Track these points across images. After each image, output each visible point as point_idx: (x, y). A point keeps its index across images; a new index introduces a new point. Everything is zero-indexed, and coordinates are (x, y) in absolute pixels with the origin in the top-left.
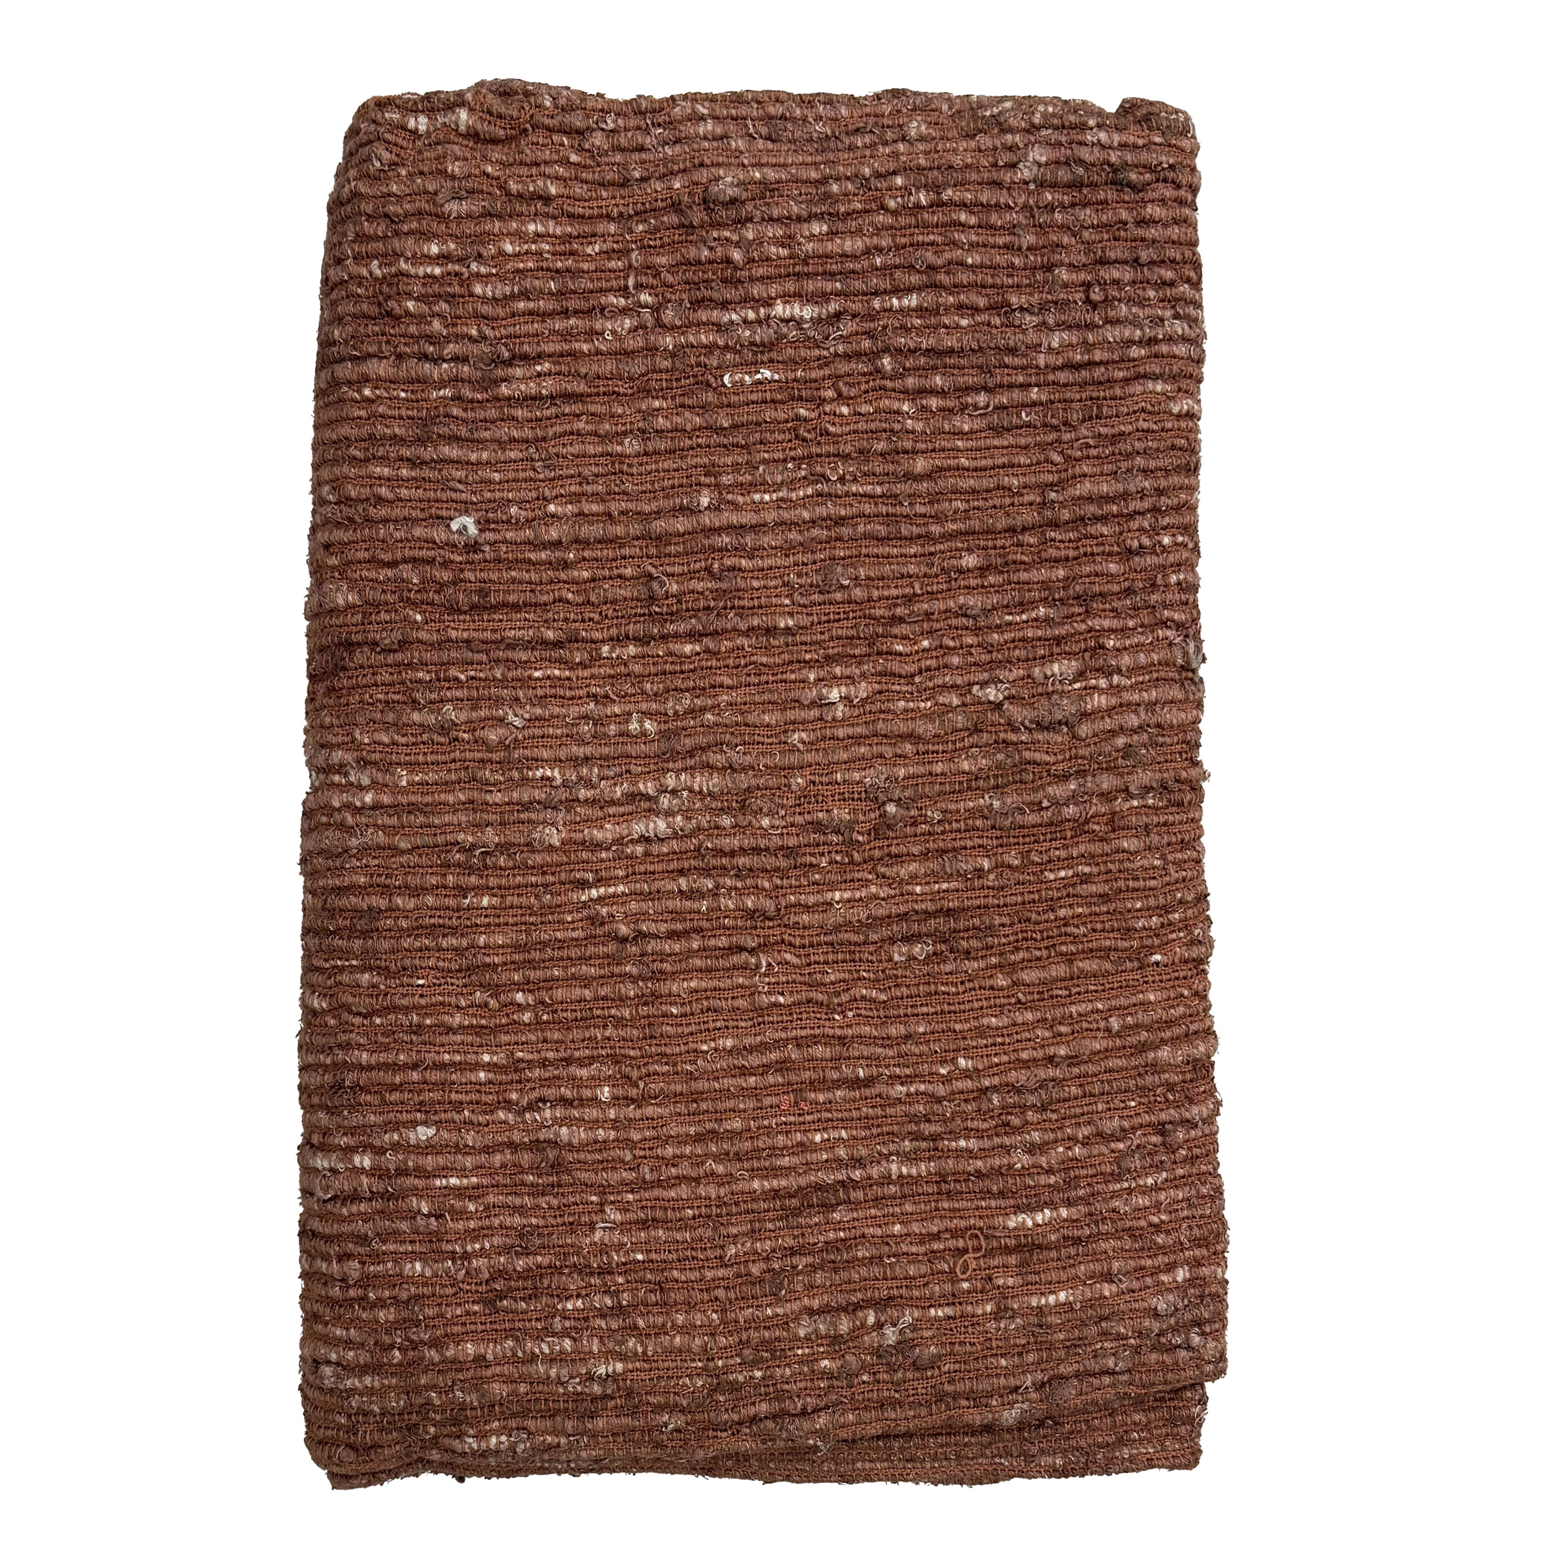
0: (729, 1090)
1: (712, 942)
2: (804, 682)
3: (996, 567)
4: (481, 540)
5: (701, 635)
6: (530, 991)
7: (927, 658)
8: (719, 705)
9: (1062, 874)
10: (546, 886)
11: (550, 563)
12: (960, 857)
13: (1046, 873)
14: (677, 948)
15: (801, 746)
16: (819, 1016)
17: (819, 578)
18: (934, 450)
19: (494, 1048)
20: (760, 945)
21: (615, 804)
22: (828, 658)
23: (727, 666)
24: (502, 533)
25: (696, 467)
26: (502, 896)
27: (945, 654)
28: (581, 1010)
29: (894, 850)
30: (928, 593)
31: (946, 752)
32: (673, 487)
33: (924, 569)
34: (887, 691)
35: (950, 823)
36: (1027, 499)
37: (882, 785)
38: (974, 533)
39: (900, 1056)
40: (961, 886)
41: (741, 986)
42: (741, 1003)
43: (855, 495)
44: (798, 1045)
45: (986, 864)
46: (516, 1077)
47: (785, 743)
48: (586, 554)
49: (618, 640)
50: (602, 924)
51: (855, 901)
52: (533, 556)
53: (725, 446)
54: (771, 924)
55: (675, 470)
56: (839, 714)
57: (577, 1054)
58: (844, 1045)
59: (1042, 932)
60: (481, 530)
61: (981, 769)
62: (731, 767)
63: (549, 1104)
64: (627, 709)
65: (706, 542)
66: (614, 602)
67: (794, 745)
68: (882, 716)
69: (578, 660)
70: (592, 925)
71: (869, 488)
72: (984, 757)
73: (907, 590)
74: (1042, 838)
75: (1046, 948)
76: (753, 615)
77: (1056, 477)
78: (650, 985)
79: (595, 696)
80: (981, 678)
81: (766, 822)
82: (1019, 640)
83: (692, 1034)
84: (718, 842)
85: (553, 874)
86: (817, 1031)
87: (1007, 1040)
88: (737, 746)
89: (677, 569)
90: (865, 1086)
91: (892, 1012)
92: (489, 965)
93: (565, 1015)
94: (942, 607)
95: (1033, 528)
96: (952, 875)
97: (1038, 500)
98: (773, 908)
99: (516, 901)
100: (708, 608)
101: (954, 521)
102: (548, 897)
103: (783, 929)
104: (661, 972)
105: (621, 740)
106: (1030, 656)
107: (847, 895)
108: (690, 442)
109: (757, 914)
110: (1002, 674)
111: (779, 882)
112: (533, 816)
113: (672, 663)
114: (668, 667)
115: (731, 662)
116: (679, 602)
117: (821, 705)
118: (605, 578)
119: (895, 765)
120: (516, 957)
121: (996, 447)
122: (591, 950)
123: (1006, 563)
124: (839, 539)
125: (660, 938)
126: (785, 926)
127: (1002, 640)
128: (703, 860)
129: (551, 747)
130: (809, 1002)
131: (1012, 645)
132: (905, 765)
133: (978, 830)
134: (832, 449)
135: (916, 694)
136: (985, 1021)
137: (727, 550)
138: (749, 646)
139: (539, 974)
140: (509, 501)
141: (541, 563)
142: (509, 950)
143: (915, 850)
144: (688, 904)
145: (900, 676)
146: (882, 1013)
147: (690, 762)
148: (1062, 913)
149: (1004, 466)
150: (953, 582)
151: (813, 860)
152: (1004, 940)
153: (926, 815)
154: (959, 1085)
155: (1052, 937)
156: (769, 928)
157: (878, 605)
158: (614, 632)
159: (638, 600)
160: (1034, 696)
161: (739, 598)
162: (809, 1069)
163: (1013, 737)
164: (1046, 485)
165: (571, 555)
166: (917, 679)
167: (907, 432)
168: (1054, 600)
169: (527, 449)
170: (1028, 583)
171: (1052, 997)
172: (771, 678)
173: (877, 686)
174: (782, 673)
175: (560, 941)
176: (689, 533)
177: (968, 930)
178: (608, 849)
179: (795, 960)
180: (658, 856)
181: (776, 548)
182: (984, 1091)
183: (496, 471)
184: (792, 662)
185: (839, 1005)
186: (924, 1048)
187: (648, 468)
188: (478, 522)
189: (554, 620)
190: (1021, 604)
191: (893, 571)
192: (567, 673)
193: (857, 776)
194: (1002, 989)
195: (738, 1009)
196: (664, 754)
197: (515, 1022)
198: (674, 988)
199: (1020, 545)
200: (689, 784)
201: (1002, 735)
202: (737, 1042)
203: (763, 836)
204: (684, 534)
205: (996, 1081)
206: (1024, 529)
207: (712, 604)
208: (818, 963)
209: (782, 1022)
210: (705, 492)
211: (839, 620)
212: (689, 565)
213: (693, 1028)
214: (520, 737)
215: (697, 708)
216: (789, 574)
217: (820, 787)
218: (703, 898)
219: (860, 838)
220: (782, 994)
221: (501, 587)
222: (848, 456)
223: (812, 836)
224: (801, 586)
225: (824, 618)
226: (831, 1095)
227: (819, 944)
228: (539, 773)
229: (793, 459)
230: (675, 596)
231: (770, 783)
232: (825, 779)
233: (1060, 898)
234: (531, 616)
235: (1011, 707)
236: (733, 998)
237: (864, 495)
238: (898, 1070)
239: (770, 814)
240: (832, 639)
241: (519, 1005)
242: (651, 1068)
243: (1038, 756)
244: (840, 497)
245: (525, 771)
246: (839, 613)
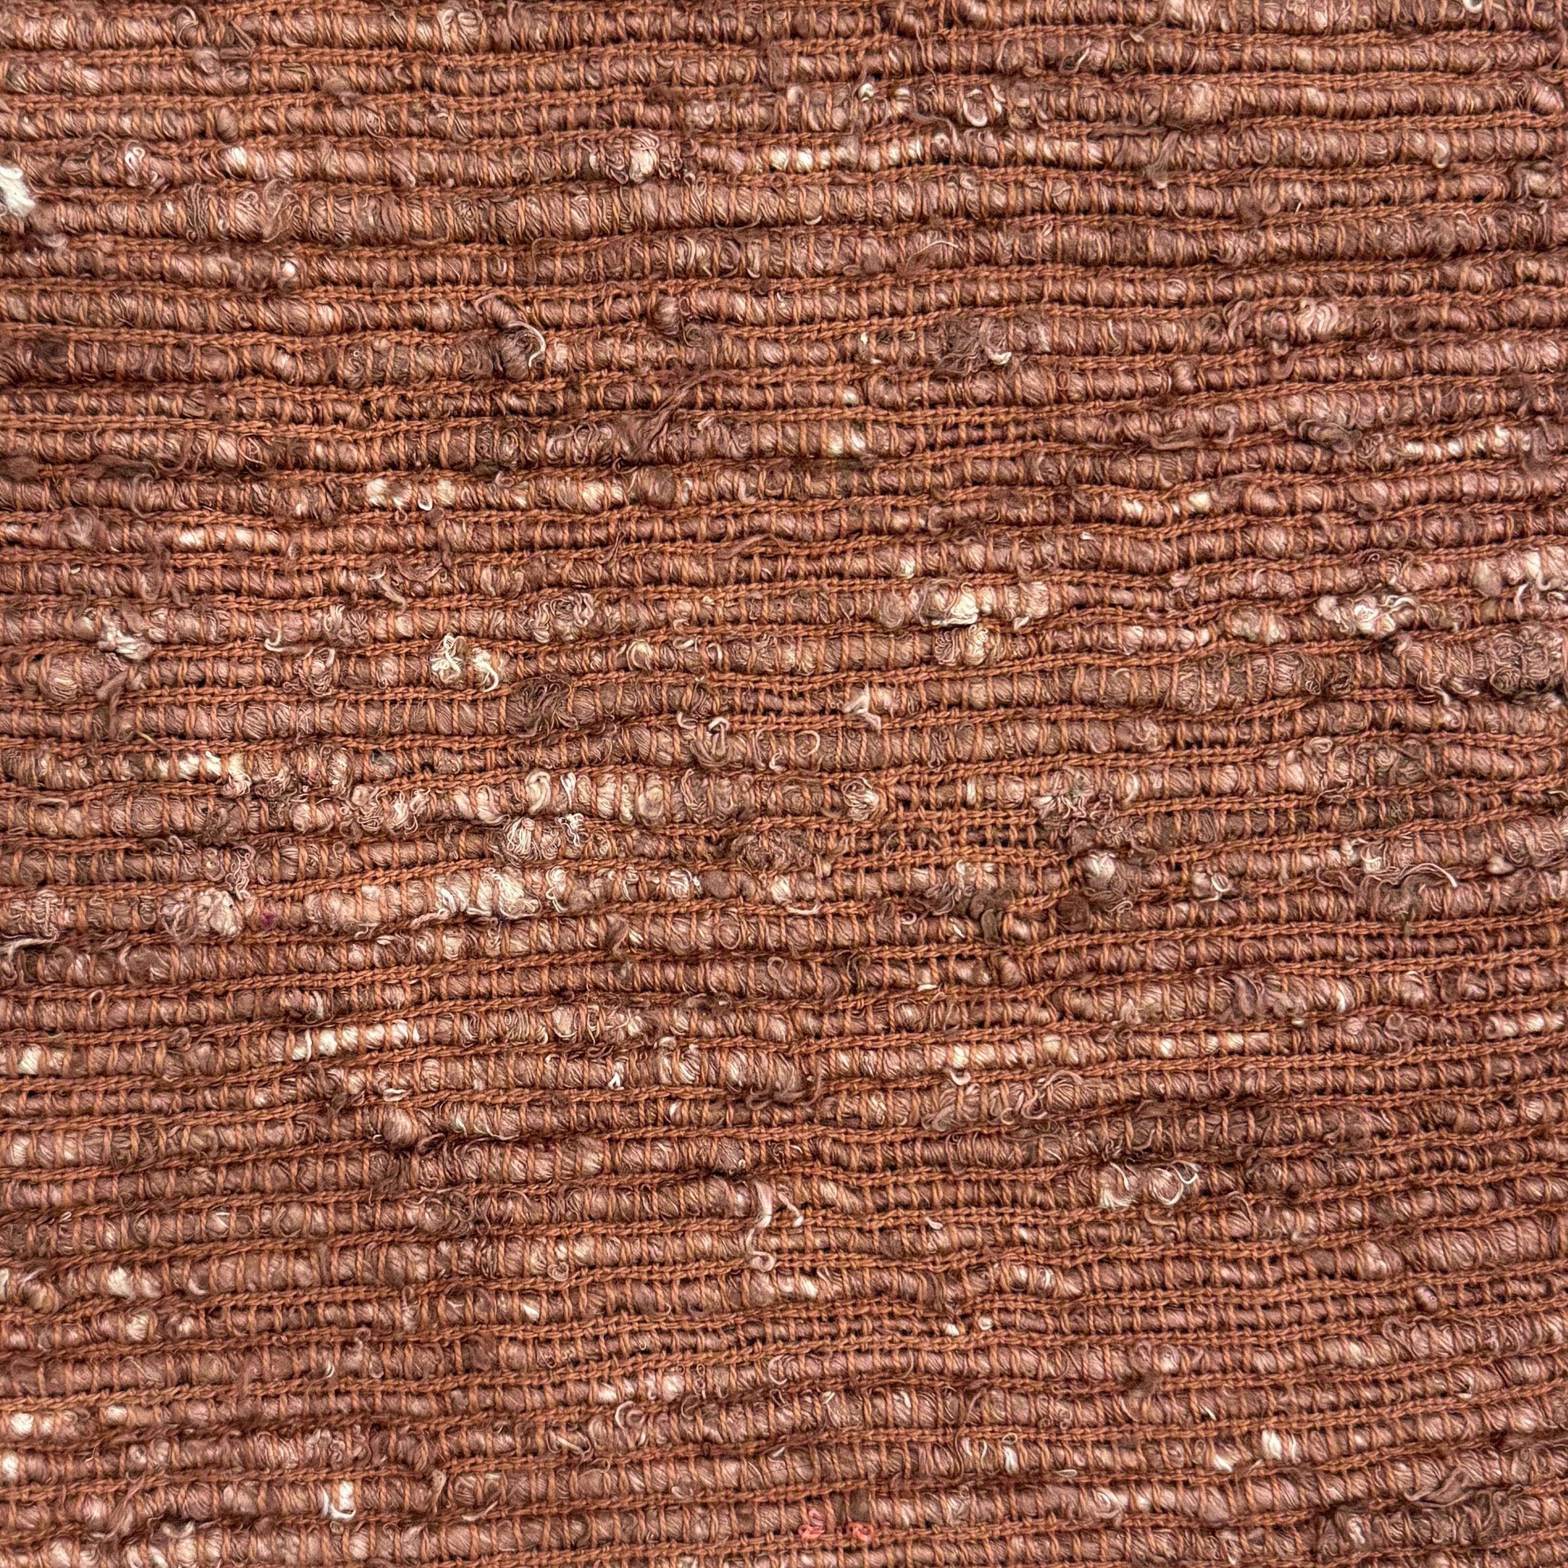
0: (667, 1491)
1: (635, 1155)
2: (887, 577)
3: (1387, 335)
4: (43, 223)
5: (627, 464)
6: (148, 1266)
7: (1202, 533)
8: (668, 623)
9: (1536, 1023)
10: (198, 1024)
11: (231, 285)
12: (1274, 979)
13: (1497, 1021)
14: (543, 1167)
15: (876, 721)
16: (904, 1325)
17: (934, 346)
18: (1236, 68)
19: (45, 1401)
20: (757, 1163)
21: (389, 839)
22: (949, 526)
23: (693, 537)
24: (102, 210)
25: (623, 83)
26: (77, 1048)
27: (1249, 525)
28: (286, 1308)
29: (1107, 957)
30: (1210, 387)
31: (1247, 743)
32: (563, 126)
33: (1201, 333)
34: (1101, 602)
35: (1251, 901)
36: (1468, 185)
37: (1079, 813)
38: (1330, 257)
39: (1110, 1421)
40: (1276, 1043)
41: (709, 1257)
42: (702, 1293)
43: (1031, 161)
44: (850, 1392)
45: (1342, 996)
46: (103, 1465)
47: (834, 712)
48: (331, 268)
49: (411, 466)
50: (348, 1111)
51: (1004, 1067)
52: (184, 266)
53: (700, 38)
54: (787, 1115)
55: (569, 88)
56: (976, 653)
57: (270, 1410)
58: (969, 1394)
59: (1479, 1150)
60: (45, 201)
61: (1336, 785)
62: (695, 762)
63: (190, 1528)
64: (430, 624)
65: (646, 255)
66: (403, 380)
67: (859, 719)
68: (1086, 658)
69: (300, 509)
70: (322, 1112)
71: (1068, 148)
72: (1345, 757)
73: (1158, 380)
74: (1486, 941)
75: (1490, 1186)
76: (761, 422)
77: (1544, 142)
78: (469, 1251)
79: (344, 592)
80: (1340, 580)
81: (781, 889)
82: (1440, 500)
83: (576, 1363)
84: (656, 930)
85: (220, 997)
86: (898, 1361)
87: (1389, 1394)
88: (711, 715)
89: (568, 313)
90: (1020, 1489)
91: (1095, 1321)
92: (37, 1208)
93: (240, 1319)
94: (1247, 418)
95: (1482, 251)
96: (1253, 1017)
97: (1498, 188)
98: (794, 1082)
99: (114, 1058)
100: (645, 405)
101: (1284, 227)
102: (204, 1050)
103: (819, 1129)
104: (500, 1221)
105: (412, 694)
106: (1469, 535)
107: (985, 1055)
108: (609, 26)
109: (753, 1096)
110: (1394, 573)
111: (811, 1023)
112: (167, 864)
113: (551, 524)
114: (538, 534)
115: (702, 527)
116: (573, 387)
117: (930, 631)
118: (378, 326)
119: (1114, 770)
120: (112, 1188)
121: (1395, 67)
122: (316, 1170)
123: (1412, 328)
124: (988, 260)
125: (498, 1143)
126: (824, 1121)
127: (1395, 498)
128: (616, 971)
129: (222, 707)
130: (879, 1292)
131: (1420, 511)
132: (1140, 771)
133: (1323, 918)
134: (976, 56)
135: (1172, 612)
136: (1333, 1351)
137: (699, 274)
138: (750, 493)
139: (175, 1226)
140: (122, 136)
141: (206, 282)
142: (95, 1173)
143: (1161, 958)
144: (574, 1069)
145: (1134, 571)
146: (1067, 1323)
147: (590, 749)
148: (1533, 1110)
149: (1413, 110)
150: (1276, 367)
151: (900, 975)
152: (1383, 1168)
153: (1190, 883)
154: (1263, 1494)
155: (1507, 1163)
156: (783, 1124)
157: (1080, 409)
158: (400, 448)
159: (465, 378)
160: (1473, 625)
161: (728, 384)
162: (877, 1447)
163: (1420, 716)
164: (1519, 158)
165: (289, 269)
166: (1177, 580)
167: (1170, 25)
168: (1533, 412)
169: (173, 18)
170: (1467, 373)
171: (1502, 1298)
172: (804, 566)
173: (1073, 593)
174: (832, 554)
175: (234, 1149)
176: (602, 233)
177: (1291, 1142)
178: (367, 942)
179: (847, 1199)
180: (501, 958)
181: (825, 274)
182: (1330, 1510)
183: (91, 66)
184: (860, 531)
185: (956, 1301)
186: (1176, 1408)
187: (500, 80)
188: (35, 182)
189: (240, 416)
190: (1448, 419)
191: (1124, 337)
192: (272, 539)
193: (1017, 791)
194: (1378, 1277)
195: (698, 1308)
196: (522, 729)
197: (107, 1338)
198: (534, 1260)
199: (1448, 287)
200: (585, 798)
201: (1393, 711)
202: (692, 1382)
203: (774, 920)
204: (588, 235)
205: (1358, 1486)
206: (1460, 253)
207: (657, 394)
208: (906, 1207)
209: (810, 1337)
210: (647, 139)
211: (981, 442)
212: (598, 303)
213: (580, 1350)
214: (138, 681)
215: (612, 628)
216: (856, 335)
217: (923, 813)
218: (615, 1055)
219: (1022, 930)
220: (812, 1274)
221: (98, 334)
222: (1017, 73)
223: (900, 922)
224: (887, 362)
225: (942, 436)
226: (930, 1510)
227: (911, 1164)
228: (188, 766)
229: (876, 75)
230: (562, 374)
231: (796, 801)
232: (935, 796)
233: (1527, 1078)
234: (176, 404)
235: (1418, 649)
236: (685, 1282)
237: (1054, 163)
238: (1105, 1457)
239: (794, 869)
240: (961, 482)
241: (118, 1299)
242: (465, 1440)
243: (1482, 760)
244: (994, 165)
245: (149, 761)
246: (981, 426)
